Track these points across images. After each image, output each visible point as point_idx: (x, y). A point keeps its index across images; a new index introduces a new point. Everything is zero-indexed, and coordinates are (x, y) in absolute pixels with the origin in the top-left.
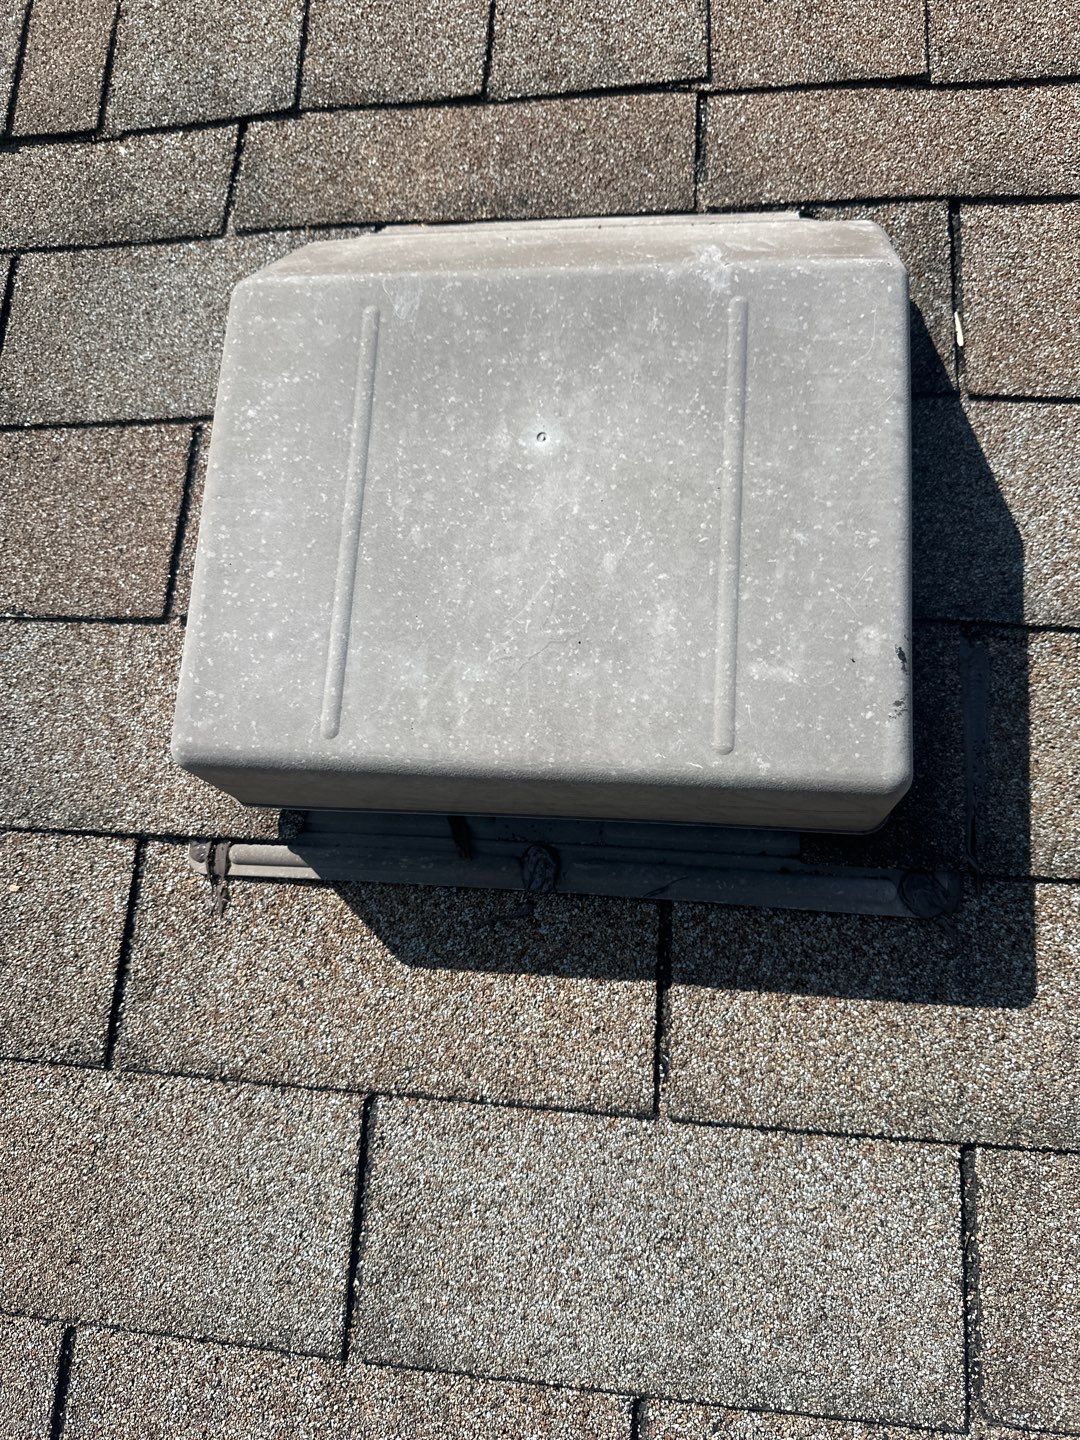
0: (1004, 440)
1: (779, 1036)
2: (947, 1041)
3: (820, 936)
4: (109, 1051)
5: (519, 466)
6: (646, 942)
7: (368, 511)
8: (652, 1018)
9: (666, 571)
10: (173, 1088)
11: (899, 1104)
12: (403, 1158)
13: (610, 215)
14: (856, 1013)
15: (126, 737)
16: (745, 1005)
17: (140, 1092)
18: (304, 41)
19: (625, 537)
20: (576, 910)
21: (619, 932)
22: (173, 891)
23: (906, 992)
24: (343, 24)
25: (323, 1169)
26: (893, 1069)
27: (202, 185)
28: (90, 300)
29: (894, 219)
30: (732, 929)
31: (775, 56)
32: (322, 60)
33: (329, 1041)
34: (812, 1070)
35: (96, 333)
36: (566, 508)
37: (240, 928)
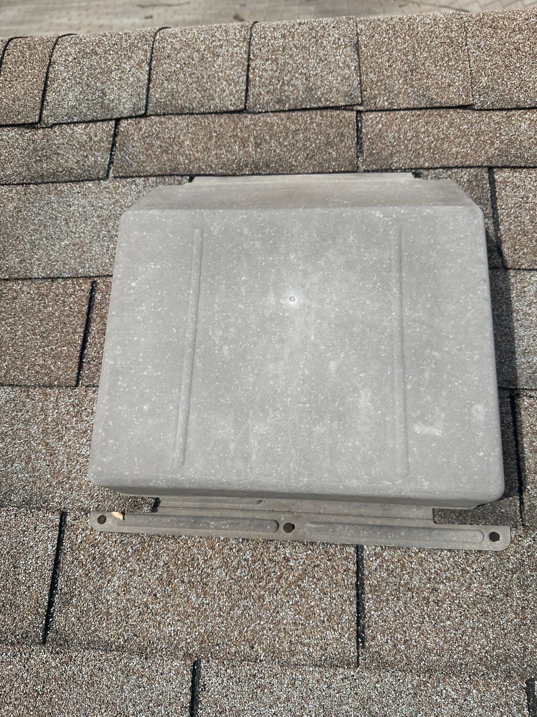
0: (524, 292)
1: (424, 620)
2: (515, 620)
3: (444, 563)
4: (45, 635)
5: (281, 314)
6: (349, 569)
7: (199, 338)
8: (355, 612)
9: (364, 372)
10: (82, 657)
11: (491, 657)
12: (216, 697)
13: (313, 173)
14: (465, 606)
15: (55, 454)
16: (405, 603)
17: (64, 660)
18: (149, 80)
19: (341, 352)
20: (310, 551)
21: (334, 563)
22: (81, 542)
23: (492, 593)
24: (170, 72)
25: (170, 704)
26: (487, 637)
27: (96, 153)
28: (34, 212)
29: (461, 178)
30: (396, 560)
31: (395, 94)
32: (159, 90)
33: (173, 628)
34: (443, 639)
35: (38, 230)
36: (308, 337)
37: (120, 564)
